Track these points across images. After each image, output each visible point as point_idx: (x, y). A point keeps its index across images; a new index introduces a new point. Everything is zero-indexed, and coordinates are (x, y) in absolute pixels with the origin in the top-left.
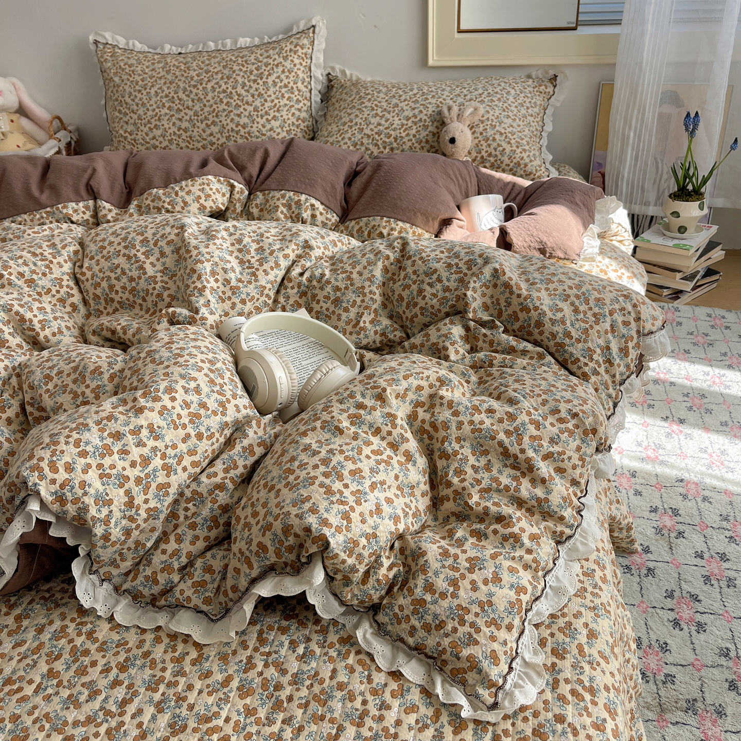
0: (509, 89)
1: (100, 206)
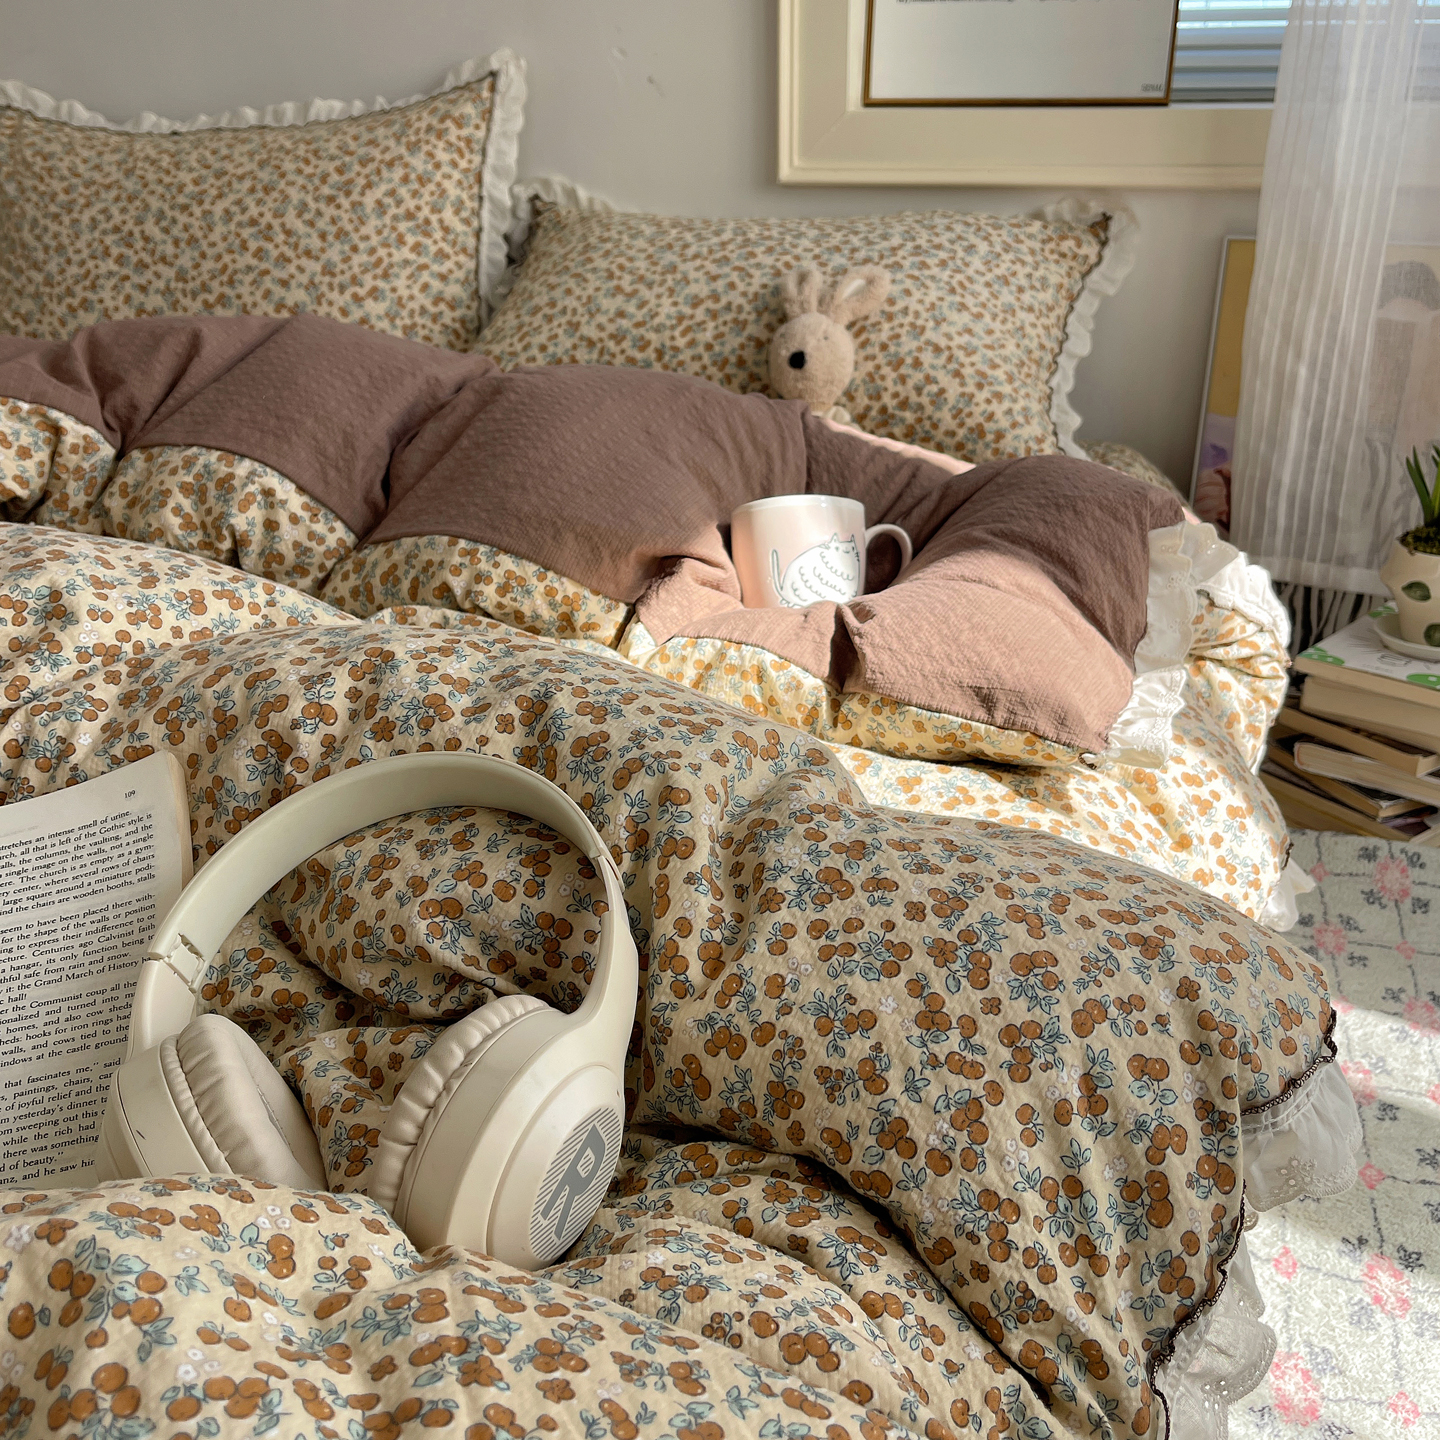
0: (973, 239)
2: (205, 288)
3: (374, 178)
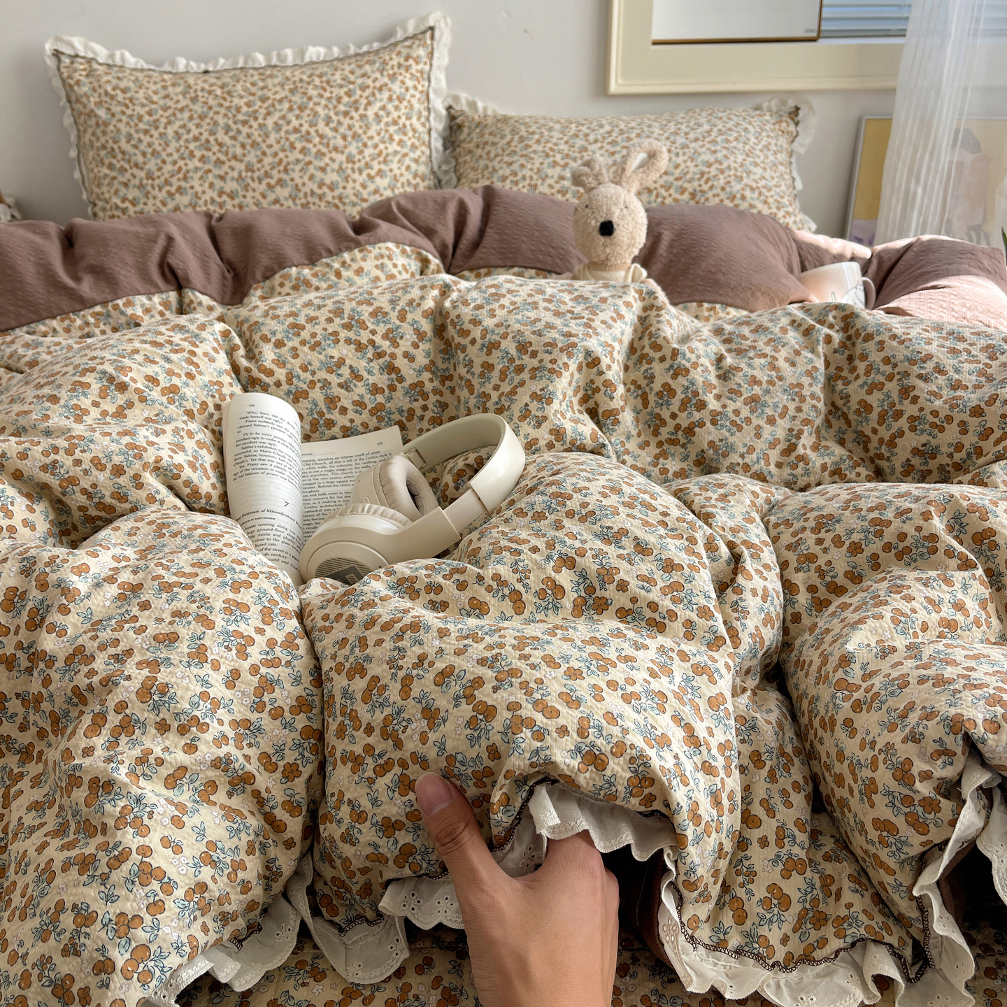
1: (192, 302)
2: (267, 175)
3: (372, 99)
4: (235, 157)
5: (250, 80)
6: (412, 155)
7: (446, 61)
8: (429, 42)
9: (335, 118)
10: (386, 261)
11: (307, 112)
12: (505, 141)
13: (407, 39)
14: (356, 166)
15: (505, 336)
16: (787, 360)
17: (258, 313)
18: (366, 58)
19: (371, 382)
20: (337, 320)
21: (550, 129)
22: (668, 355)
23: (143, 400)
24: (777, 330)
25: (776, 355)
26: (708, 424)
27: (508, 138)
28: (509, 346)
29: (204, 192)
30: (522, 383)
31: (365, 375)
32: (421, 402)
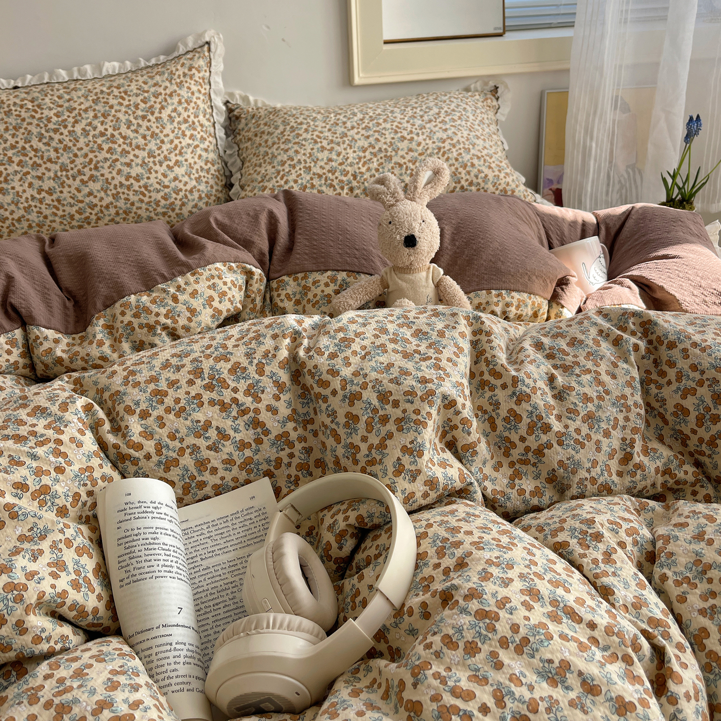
1: (37, 337)
2: (80, 173)
3: (164, 104)
4: (50, 160)
5: (58, 93)
6: (202, 146)
7: (221, 67)
8: (207, 54)
9: (134, 121)
10: (216, 280)
11: (110, 118)
12: (279, 131)
13: (188, 52)
14: (157, 160)
15: (364, 386)
16: (608, 373)
17: (118, 380)
18: (156, 70)
19: (238, 439)
20: (199, 382)
21: (314, 119)
22: (509, 383)
23: (14, 516)
24: (591, 343)
25: (598, 369)
26: (555, 445)
27: (281, 128)
28: (370, 395)
29: (24, 191)
30: (390, 436)
31: (232, 433)
32: (288, 451)
